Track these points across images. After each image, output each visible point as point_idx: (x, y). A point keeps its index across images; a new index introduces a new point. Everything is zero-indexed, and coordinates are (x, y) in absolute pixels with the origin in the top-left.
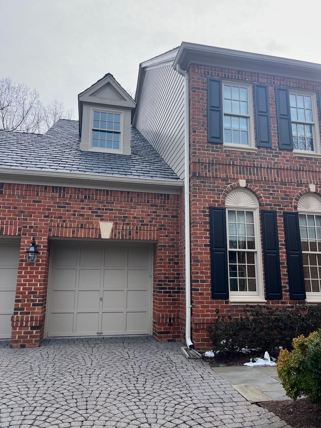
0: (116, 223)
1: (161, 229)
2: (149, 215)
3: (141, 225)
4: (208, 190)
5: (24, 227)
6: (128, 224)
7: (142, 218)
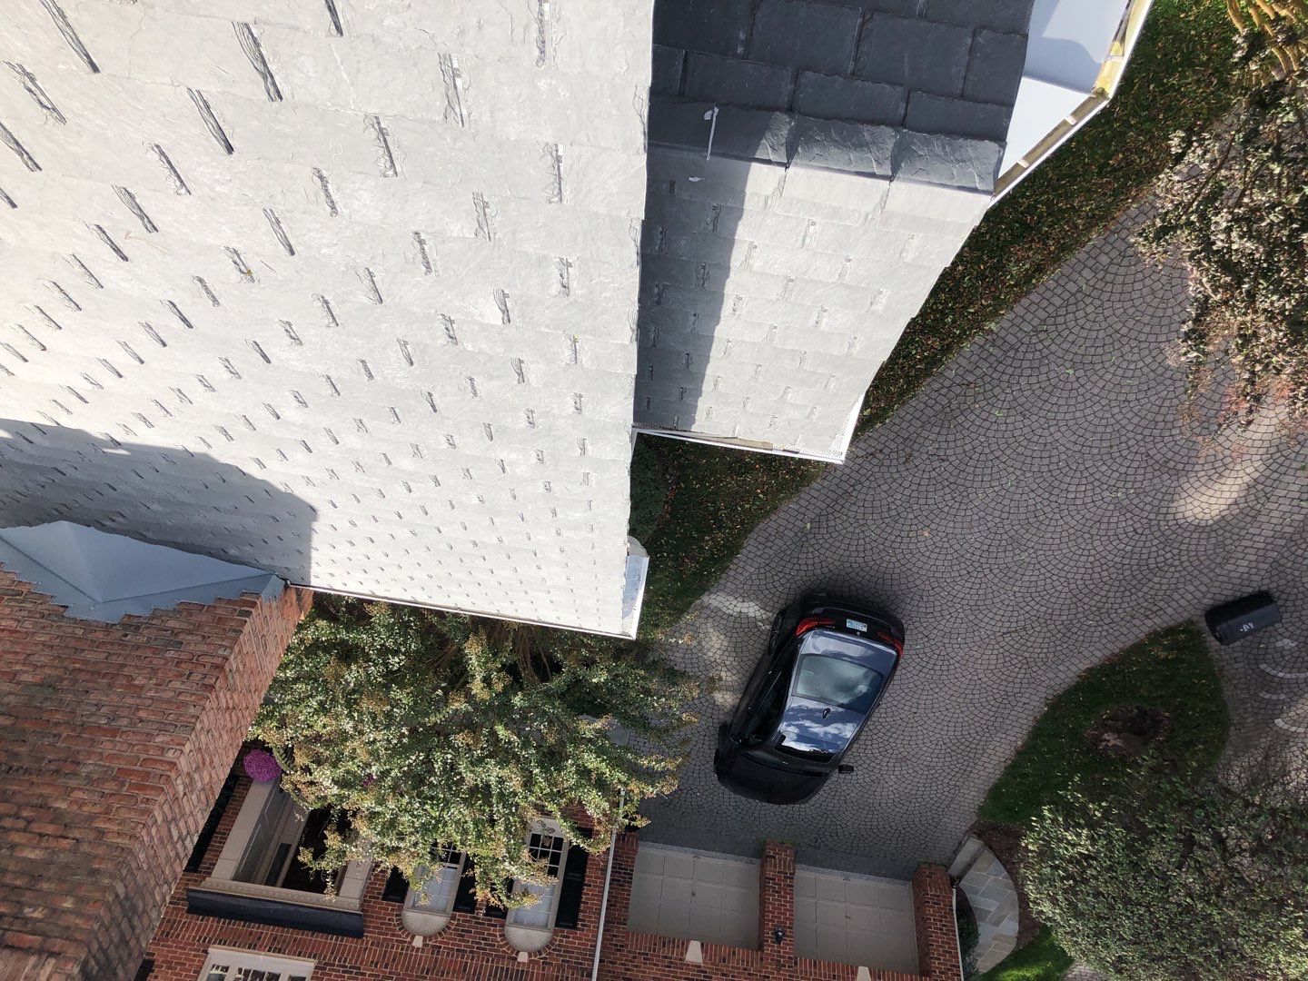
0: (681, 960)
1: (622, 946)
2: (636, 966)
3: (647, 954)
4: (573, 953)
5: (792, 967)
6: (666, 957)
7: (645, 964)
